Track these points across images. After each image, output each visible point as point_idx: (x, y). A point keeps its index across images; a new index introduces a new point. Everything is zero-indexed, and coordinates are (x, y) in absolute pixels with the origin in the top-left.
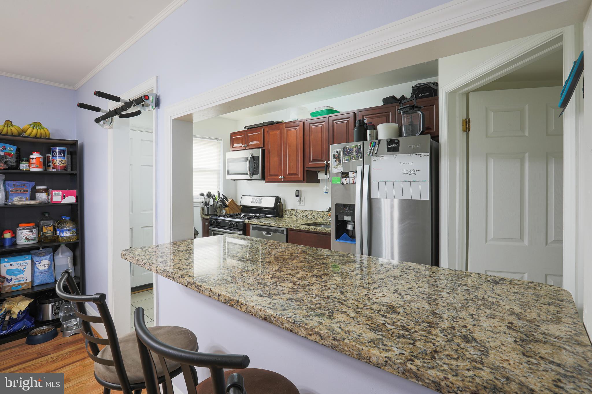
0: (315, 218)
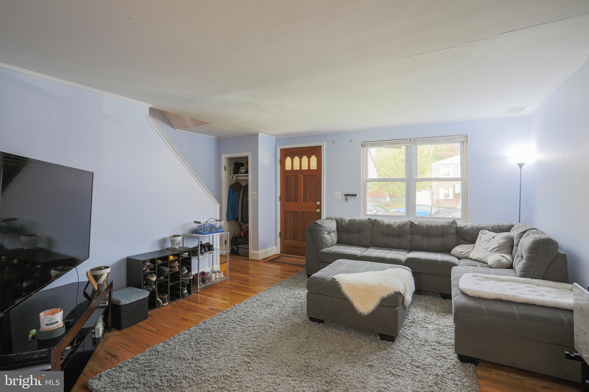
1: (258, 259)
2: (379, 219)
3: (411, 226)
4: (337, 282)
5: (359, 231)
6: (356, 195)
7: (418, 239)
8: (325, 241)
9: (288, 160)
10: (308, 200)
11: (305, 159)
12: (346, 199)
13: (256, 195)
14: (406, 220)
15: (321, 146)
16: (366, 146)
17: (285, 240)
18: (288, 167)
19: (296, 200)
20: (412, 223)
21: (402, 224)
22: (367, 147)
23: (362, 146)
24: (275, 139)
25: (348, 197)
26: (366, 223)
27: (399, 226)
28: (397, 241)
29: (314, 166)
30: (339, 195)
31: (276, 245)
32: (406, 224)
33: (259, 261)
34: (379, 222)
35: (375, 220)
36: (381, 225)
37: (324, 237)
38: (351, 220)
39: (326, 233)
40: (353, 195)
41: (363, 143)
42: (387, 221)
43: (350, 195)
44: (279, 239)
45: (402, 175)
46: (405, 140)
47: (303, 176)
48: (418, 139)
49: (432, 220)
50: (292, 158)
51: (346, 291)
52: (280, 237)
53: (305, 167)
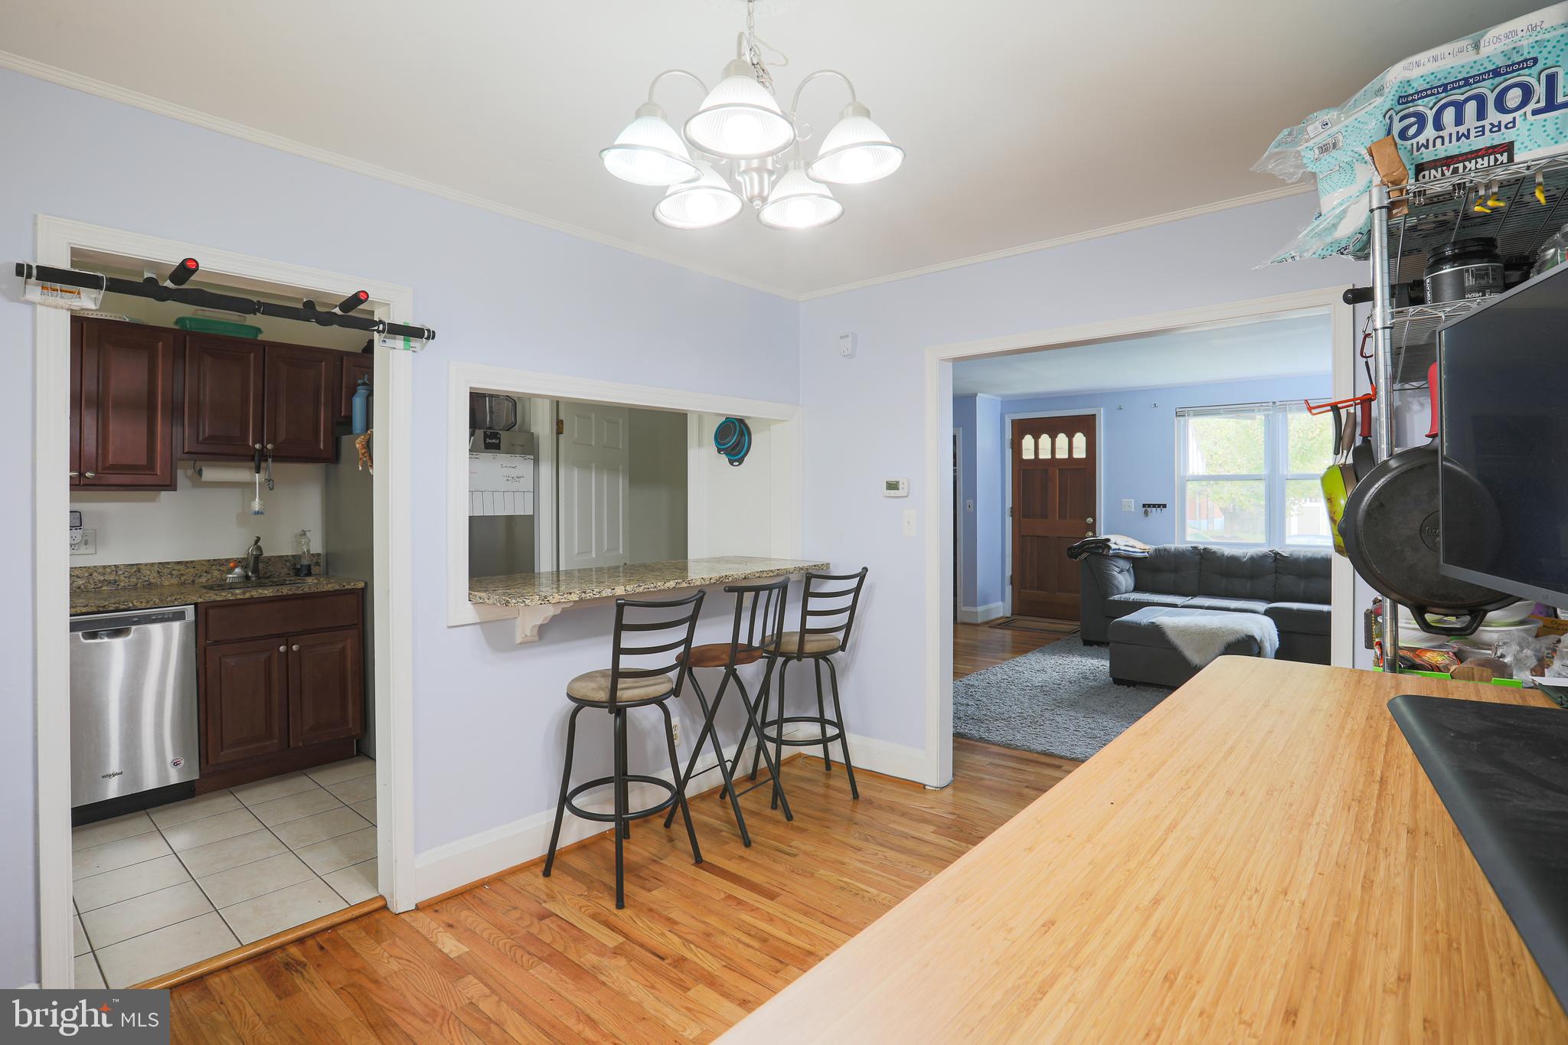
0: (152, 581)
1: (975, 622)
2: (1214, 548)
3: (1276, 559)
4: (1158, 625)
5: (1176, 570)
6: (1165, 506)
7: (1288, 581)
8: (1116, 583)
9: (1028, 441)
10: (1068, 515)
11: (1062, 439)
12: (1146, 513)
13: (971, 506)
14: (1265, 550)
15: (1095, 415)
16: (1184, 416)
17: (1022, 591)
18: (1028, 454)
19: (1044, 516)
20: (1277, 554)
21: (1257, 555)
22: (1187, 418)
23: (1177, 415)
24: (1002, 402)
25: (1149, 509)
26: (1188, 554)
27: (1252, 559)
28: (1248, 585)
29: (1080, 453)
30: (1132, 505)
31: (1003, 600)
32: (1265, 556)
33: (978, 625)
34: (1214, 552)
35: (1205, 549)
36: (1218, 557)
37: (1113, 575)
38: (1159, 550)
39: (1118, 570)
40: (1159, 506)
41: (1178, 410)
42: (1228, 551)
43: (1154, 506)
44: (1009, 589)
45: (1259, 467)
46: (1263, 404)
47: (1057, 471)
48: (1289, 403)
49: (1314, 550)
50: (1036, 438)
51: (1172, 636)
52: (1011, 584)
53: (1062, 454)
